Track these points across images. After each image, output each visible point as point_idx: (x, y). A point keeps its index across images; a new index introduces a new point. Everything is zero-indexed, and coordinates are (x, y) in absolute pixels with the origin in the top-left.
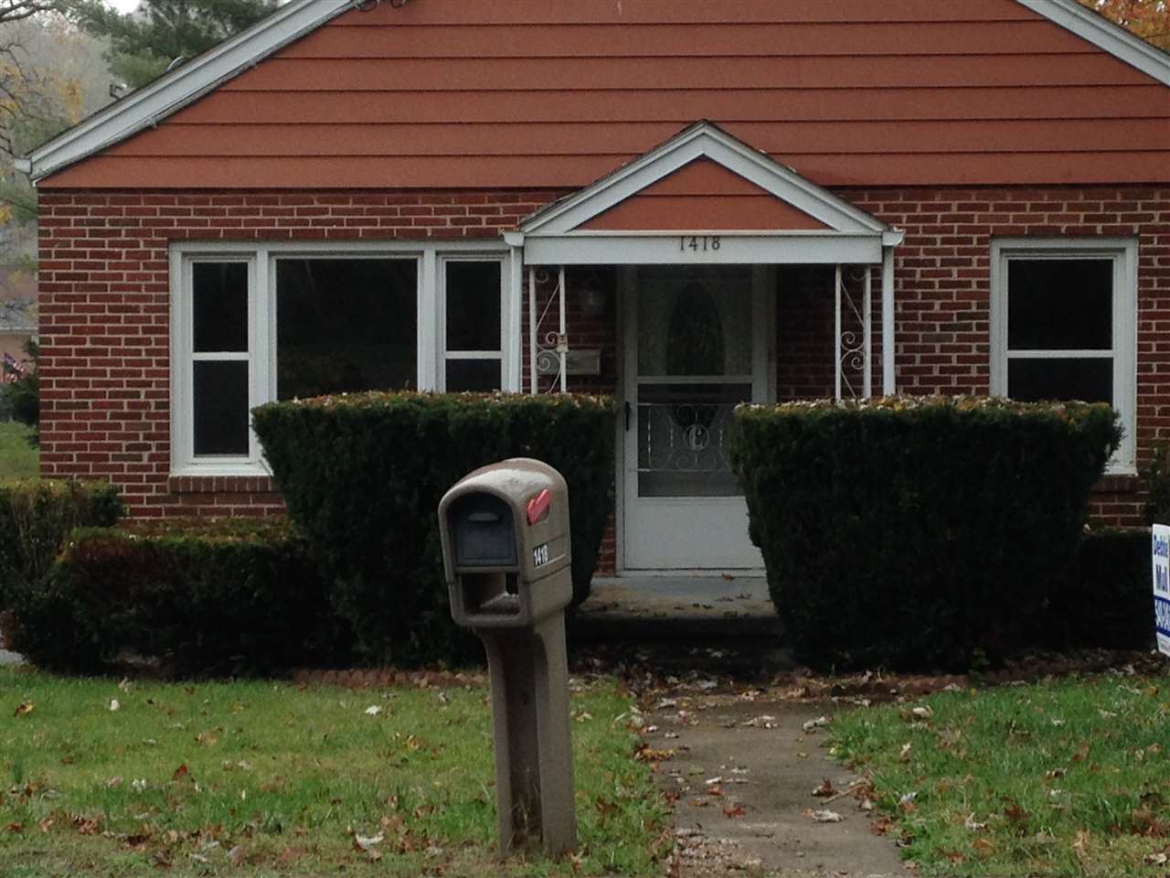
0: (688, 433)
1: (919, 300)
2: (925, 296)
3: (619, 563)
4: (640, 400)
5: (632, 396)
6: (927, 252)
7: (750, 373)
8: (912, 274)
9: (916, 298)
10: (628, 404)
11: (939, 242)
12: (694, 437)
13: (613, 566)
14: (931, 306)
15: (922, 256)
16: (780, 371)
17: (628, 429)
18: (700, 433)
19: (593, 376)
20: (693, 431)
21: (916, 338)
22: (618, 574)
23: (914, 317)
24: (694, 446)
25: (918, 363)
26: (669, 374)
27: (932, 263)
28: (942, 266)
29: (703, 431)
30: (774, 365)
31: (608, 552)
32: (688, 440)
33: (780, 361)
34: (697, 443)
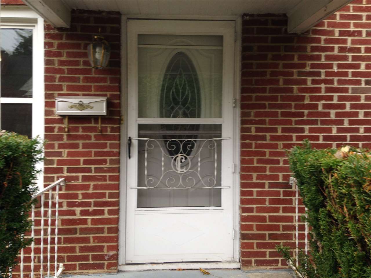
0: (175, 160)
1: (350, 61)
2: (354, 58)
3: (121, 260)
4: (139, 136)
5: (133, 132)
6: (356, 25)
7: (220, 116)
8: (345, 41)
9: (347, 60)
10: (130, 139)
11: (364, 18)
12: (180, 163)
13: (116, 265)
14: (358, 66)
15: (352, 29)
16: (243, 115)
17: (130, 157)
18: (183, 160)
19: (102, 117)
20: (179, 159)
21: (346, 90)
22: (120, 268)
23: (346, 74)
24: (179, 170)
25: (348, 109)
26: (162, 116)
27: (360, 33)
28: (366, 36)
29: (186, 158)
30: (238, 111)
31: (112, 253)
32: (175, 165)
33: (243, 107)
34: (182, 167)
